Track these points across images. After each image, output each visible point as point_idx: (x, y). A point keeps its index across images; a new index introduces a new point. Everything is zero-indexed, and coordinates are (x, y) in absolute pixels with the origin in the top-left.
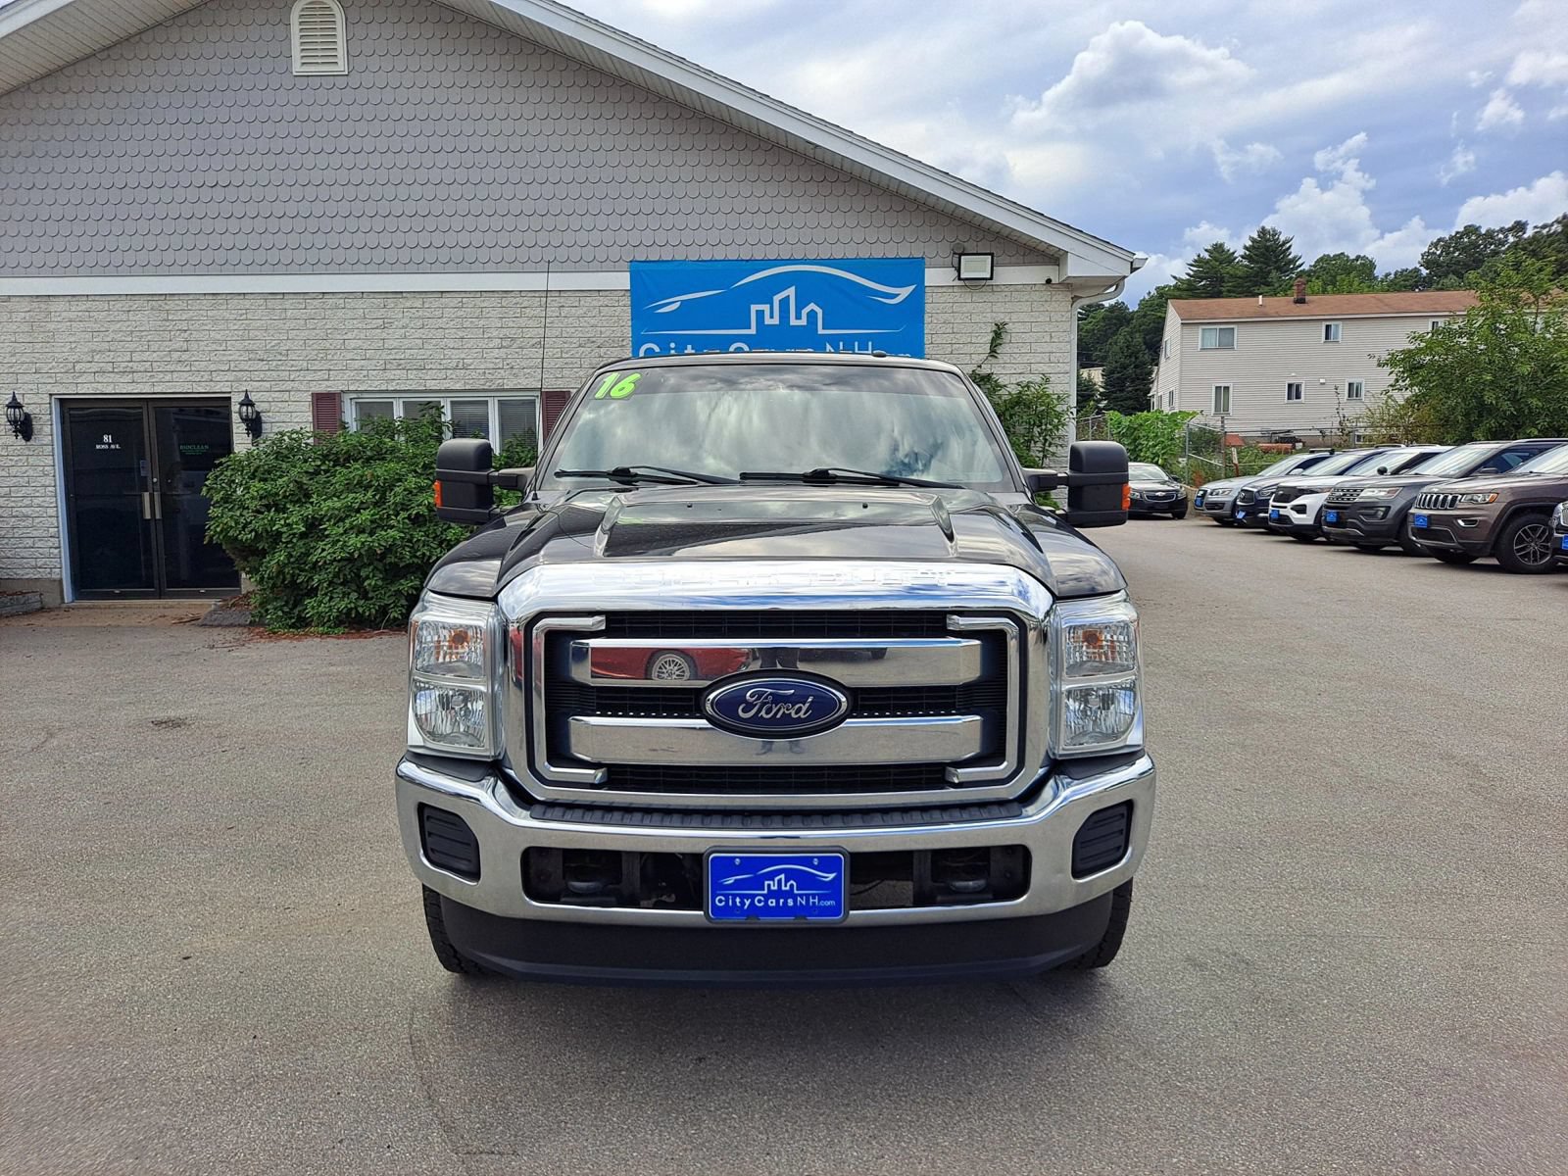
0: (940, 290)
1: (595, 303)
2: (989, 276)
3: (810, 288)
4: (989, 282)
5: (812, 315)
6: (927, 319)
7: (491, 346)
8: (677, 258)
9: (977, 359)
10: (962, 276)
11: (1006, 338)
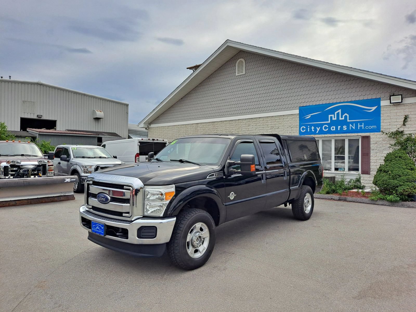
0: (386, 107)
1: (291, 118)
2: (401, 101)
3: (345, 109)
4: (401, 103)
5: (346, 117)
6: (381, 115)
7: (269, 129)
8: (310, 105)
9: (399, 126)
10: (391, 102)
11: (409, 119)
